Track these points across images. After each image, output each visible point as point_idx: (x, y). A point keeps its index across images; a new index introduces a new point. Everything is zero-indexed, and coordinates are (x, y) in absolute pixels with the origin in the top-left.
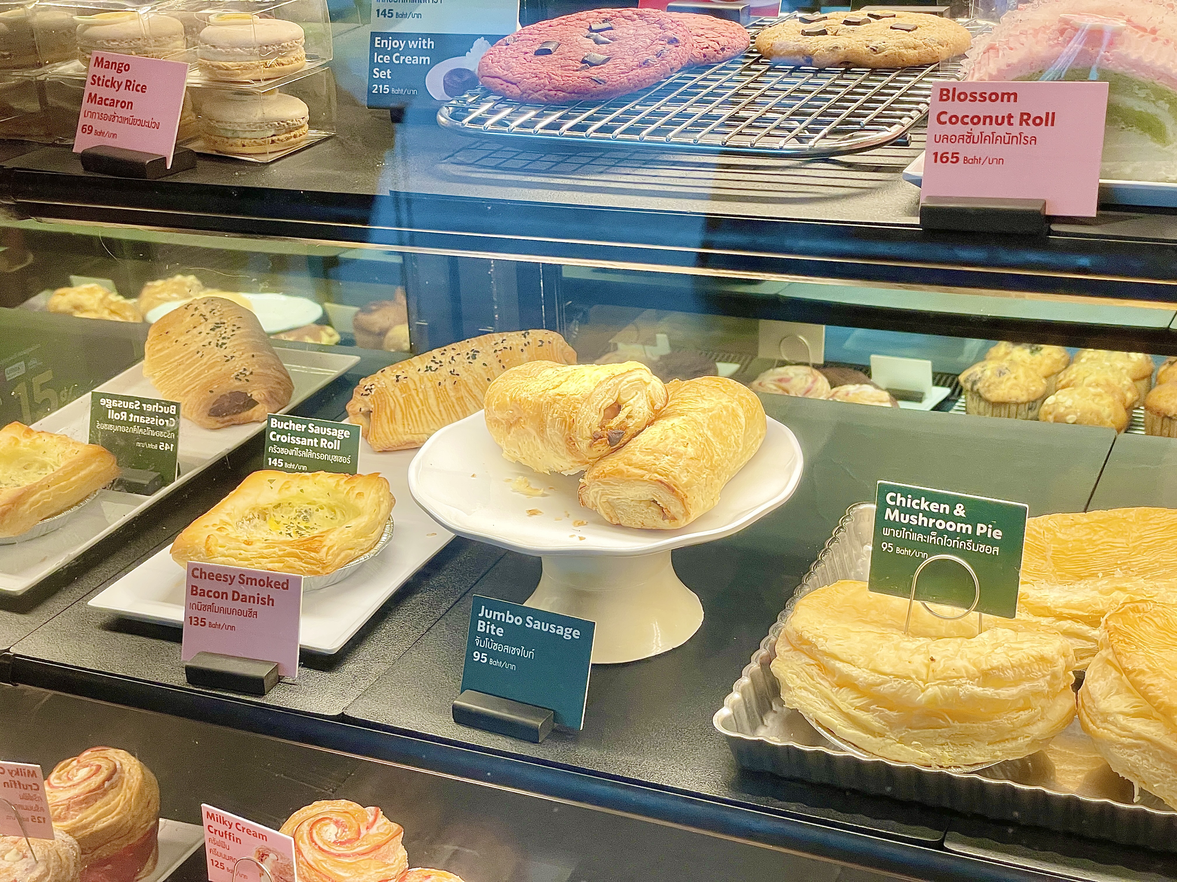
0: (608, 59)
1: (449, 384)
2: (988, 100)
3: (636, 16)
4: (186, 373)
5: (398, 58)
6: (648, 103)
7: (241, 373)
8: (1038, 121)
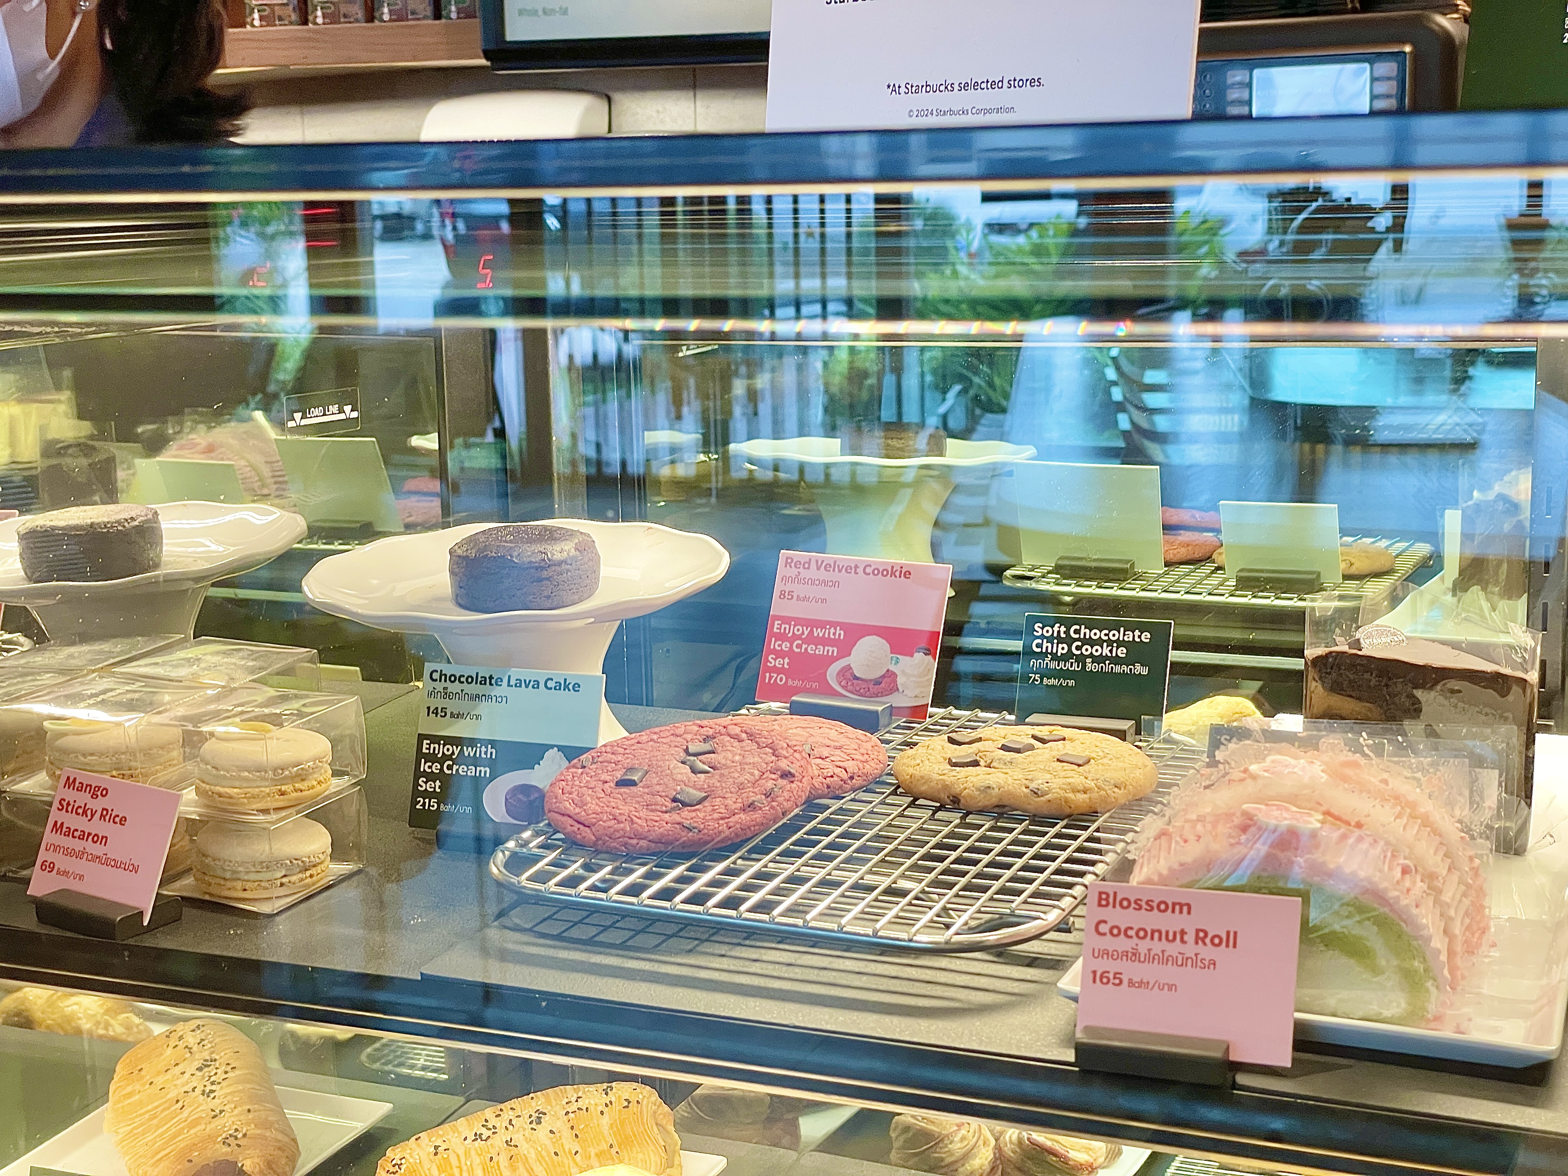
0: (705, 798)
1: (503, 1160)
2: (1156, 910)
3: (744, 735)
4: (161, 1130)
5: (450, 767)
6: (754, 856)
7: (231, 1135)
8: (1217, 941)
